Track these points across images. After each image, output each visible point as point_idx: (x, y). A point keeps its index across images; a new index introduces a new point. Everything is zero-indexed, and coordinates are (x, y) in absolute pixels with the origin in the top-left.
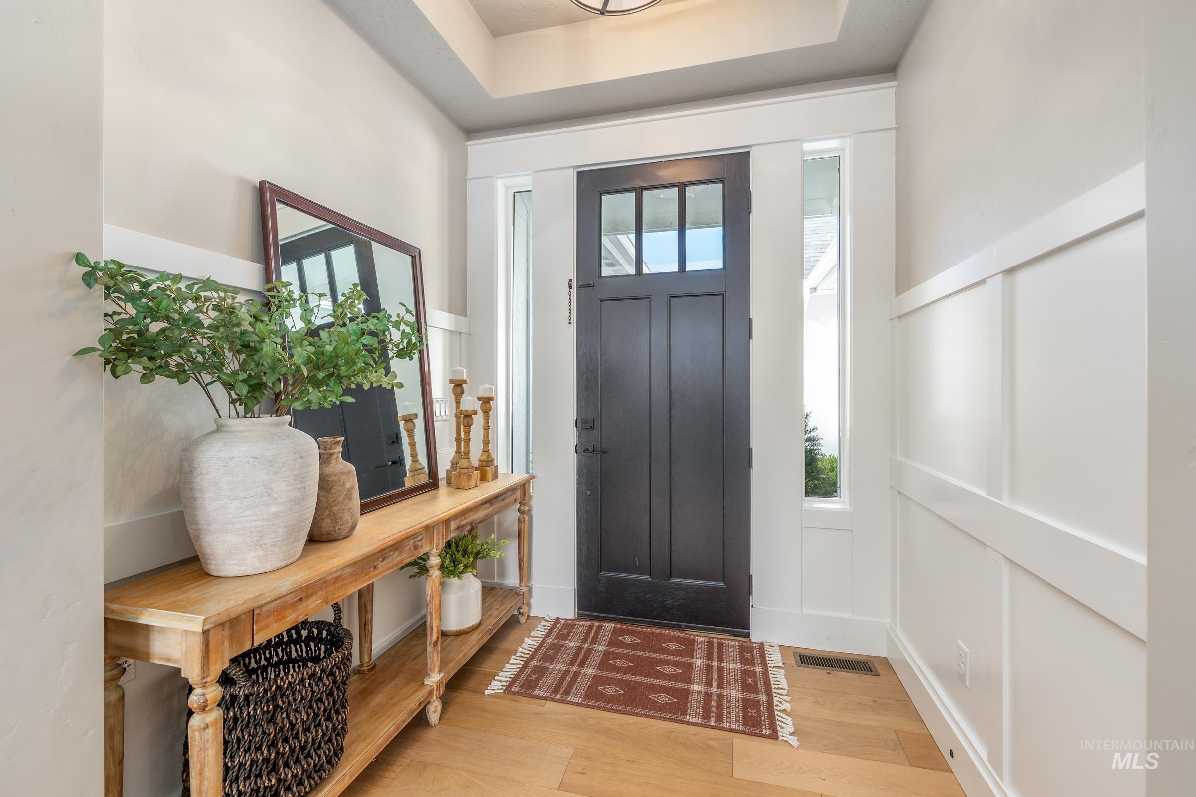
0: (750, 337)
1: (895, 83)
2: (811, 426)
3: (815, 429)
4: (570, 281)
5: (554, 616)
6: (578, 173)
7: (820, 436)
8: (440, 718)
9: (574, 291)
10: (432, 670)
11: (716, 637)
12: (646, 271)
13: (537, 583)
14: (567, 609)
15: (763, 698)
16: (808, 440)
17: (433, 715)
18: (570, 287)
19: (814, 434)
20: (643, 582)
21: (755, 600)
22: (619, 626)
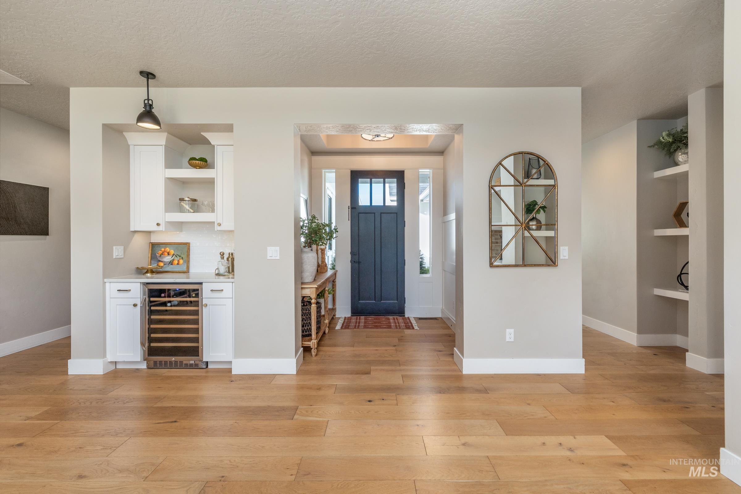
0: (405, 226)
1: (443, 156)
2: (421, 254)
3: (422, 255)
4: (349, 206)
5: (344, 316)
6: (351, 171)
7: (424, 257)
8: (328, 332)
9: (350, 209)
10: (326, 318)
11: (395, 317)
12: (373, 205)
13: (337, 306)
14: (349, 314)
15: (410, 324)
16: (421, 258)
17: (327, 331)
18: (349, 208)
19: (422, 256)
20: (373, 303)
21: (406, 305)
22: (365, 317)
